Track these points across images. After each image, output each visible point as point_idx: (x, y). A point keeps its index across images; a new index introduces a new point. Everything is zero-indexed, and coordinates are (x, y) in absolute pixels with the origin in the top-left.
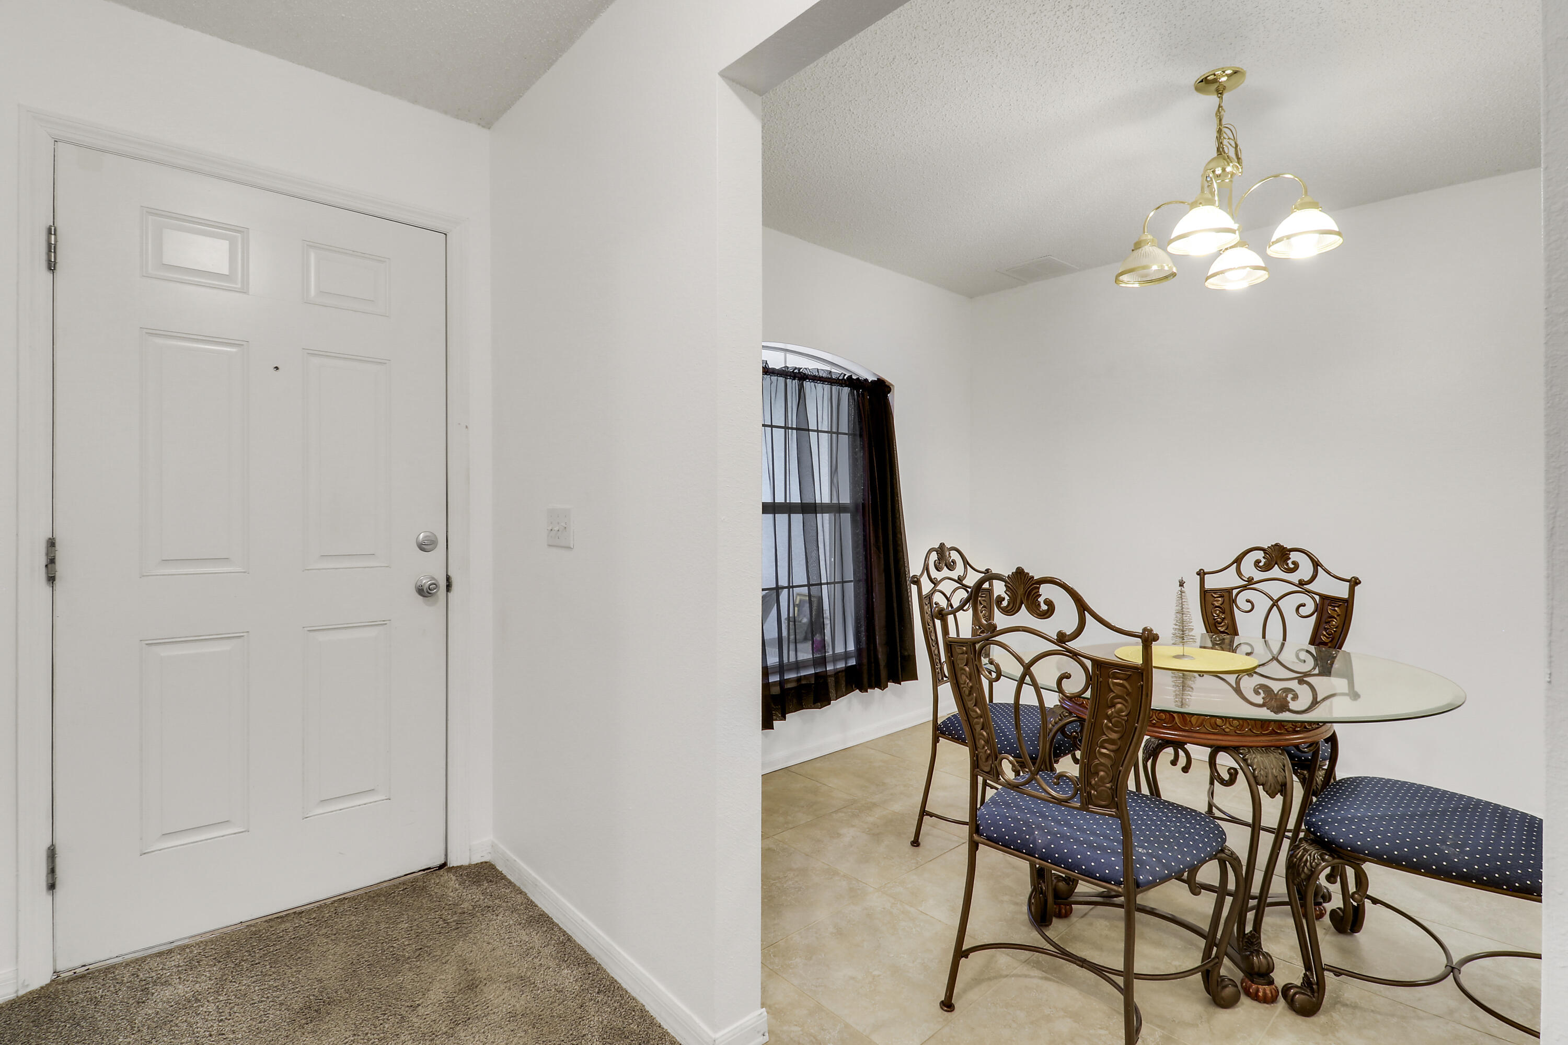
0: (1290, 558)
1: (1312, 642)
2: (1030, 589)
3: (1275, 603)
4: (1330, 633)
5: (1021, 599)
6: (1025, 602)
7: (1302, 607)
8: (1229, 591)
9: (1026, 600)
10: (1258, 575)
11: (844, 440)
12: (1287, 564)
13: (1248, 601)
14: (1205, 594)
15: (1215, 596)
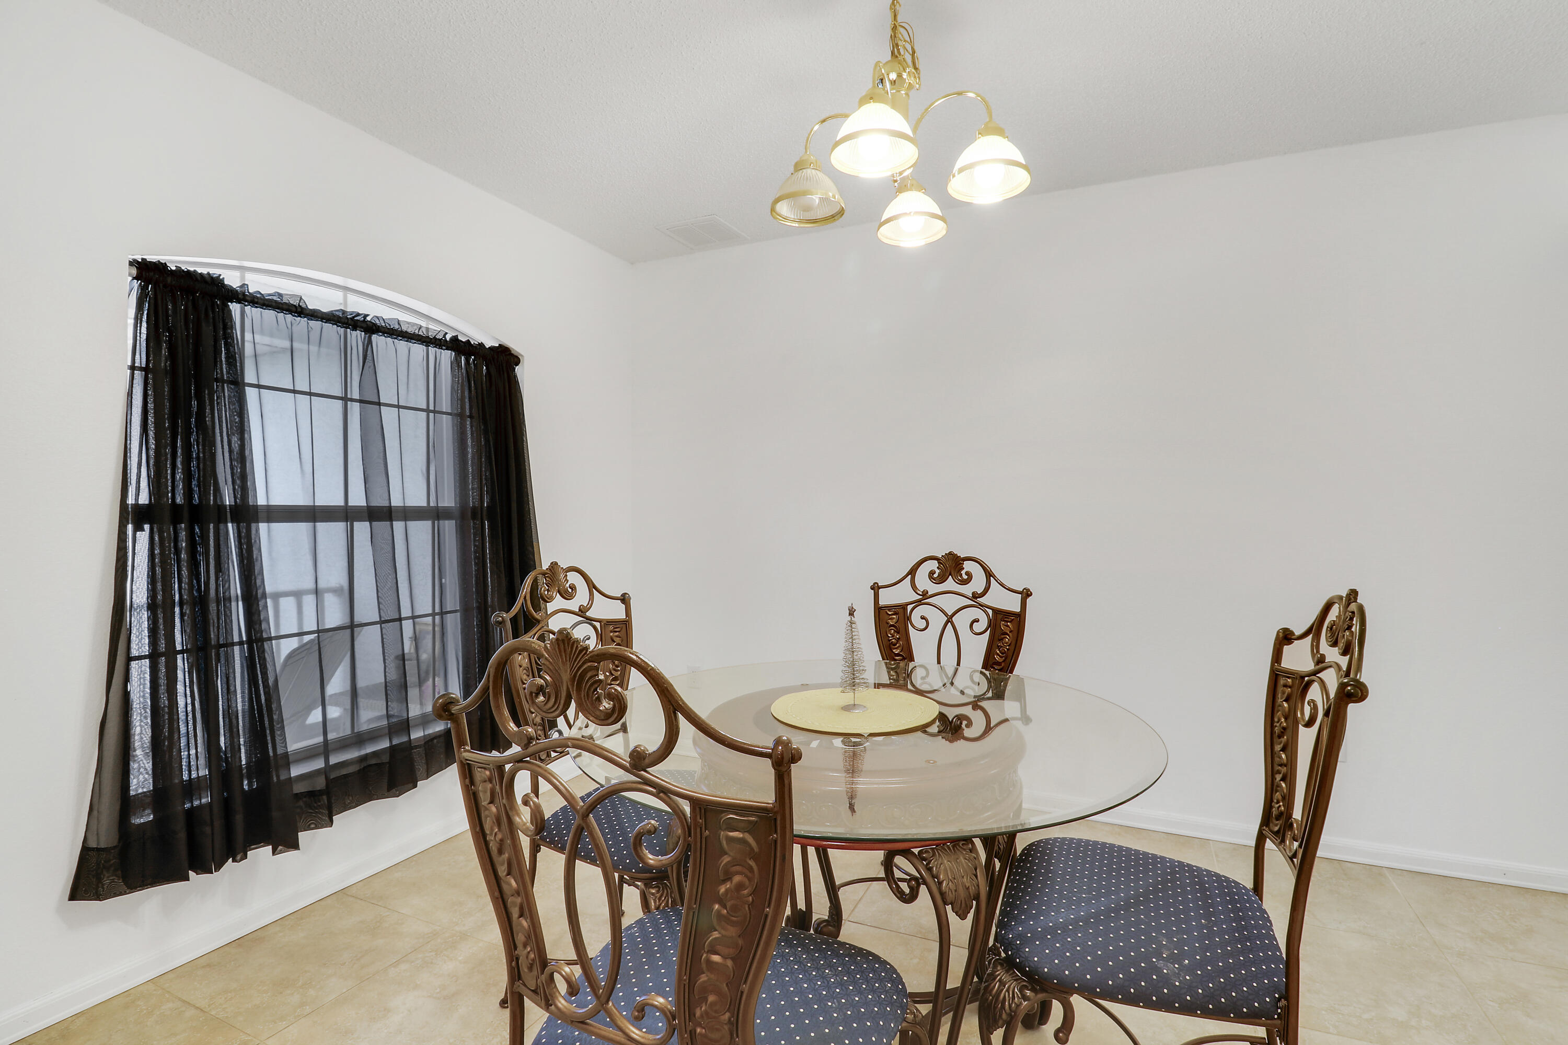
0: (964, 568)
1: (985, 666)
2: (581, 671)
3: (950, 620)
4: (1004, 651)
5: (568, 688)
6: (574, 695)
7: (976, 623)
8: (904, 607)
9: (576, 690)
10: (933, 588)
11: (446, 423)
12: (961, 575)
13: (923, 618)
14: (879, 611)
15: (890, 613)
